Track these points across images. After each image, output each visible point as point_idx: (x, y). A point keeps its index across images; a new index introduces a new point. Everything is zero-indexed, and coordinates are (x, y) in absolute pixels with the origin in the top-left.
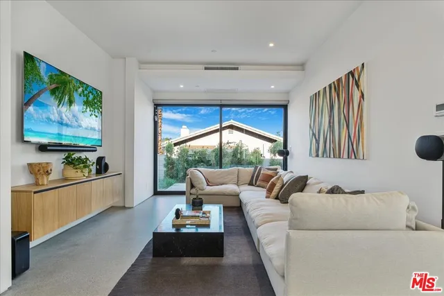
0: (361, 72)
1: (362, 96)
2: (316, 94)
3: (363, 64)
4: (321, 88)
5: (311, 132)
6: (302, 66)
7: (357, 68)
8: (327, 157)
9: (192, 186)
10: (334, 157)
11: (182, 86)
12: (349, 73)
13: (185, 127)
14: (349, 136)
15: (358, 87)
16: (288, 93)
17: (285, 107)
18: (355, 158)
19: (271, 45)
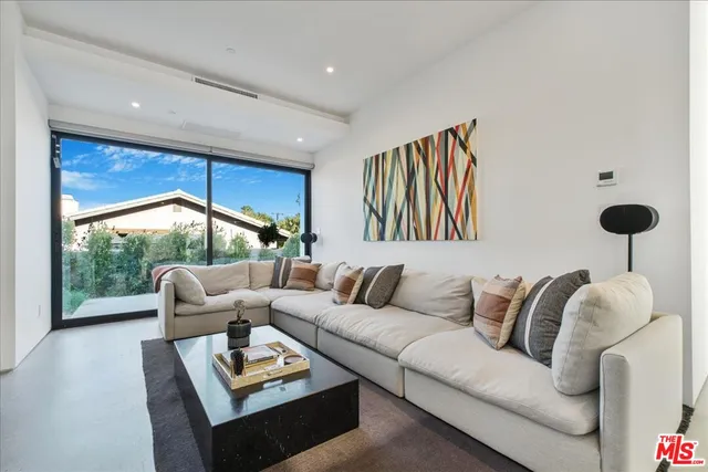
0: (471, 130)
1: (473, 160)
2: (377, 157)
3: (474, 121)
4: (389, 149)
5: (367, 208)
6: (345, 117)
7: (464, 125)
8: (402, 240)
9: (178, 300)
10: (417, 239)
11: (136, 105)
12: (446, 131)
13: (71, 197)
14: (448, 211)
15: (465, 148)
16: (312, 153)
17: (307, 174)
18: (460, 239)
19: (330, 70)
